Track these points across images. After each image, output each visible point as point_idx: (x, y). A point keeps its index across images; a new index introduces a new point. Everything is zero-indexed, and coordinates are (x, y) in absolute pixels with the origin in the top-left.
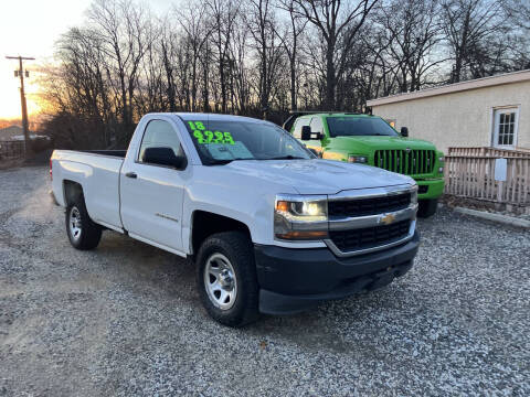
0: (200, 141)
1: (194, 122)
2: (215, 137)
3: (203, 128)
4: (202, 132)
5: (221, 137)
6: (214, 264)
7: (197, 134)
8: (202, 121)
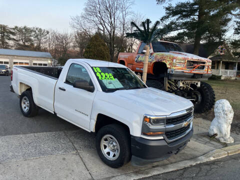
0: (100, 78)
1: (95, 67)
2: (106, 76)
3: (100, 71)
4: (100, 73)
5: (108, 77)
6: (106, 140)
7: (98, 74)
8: (100, 68)
